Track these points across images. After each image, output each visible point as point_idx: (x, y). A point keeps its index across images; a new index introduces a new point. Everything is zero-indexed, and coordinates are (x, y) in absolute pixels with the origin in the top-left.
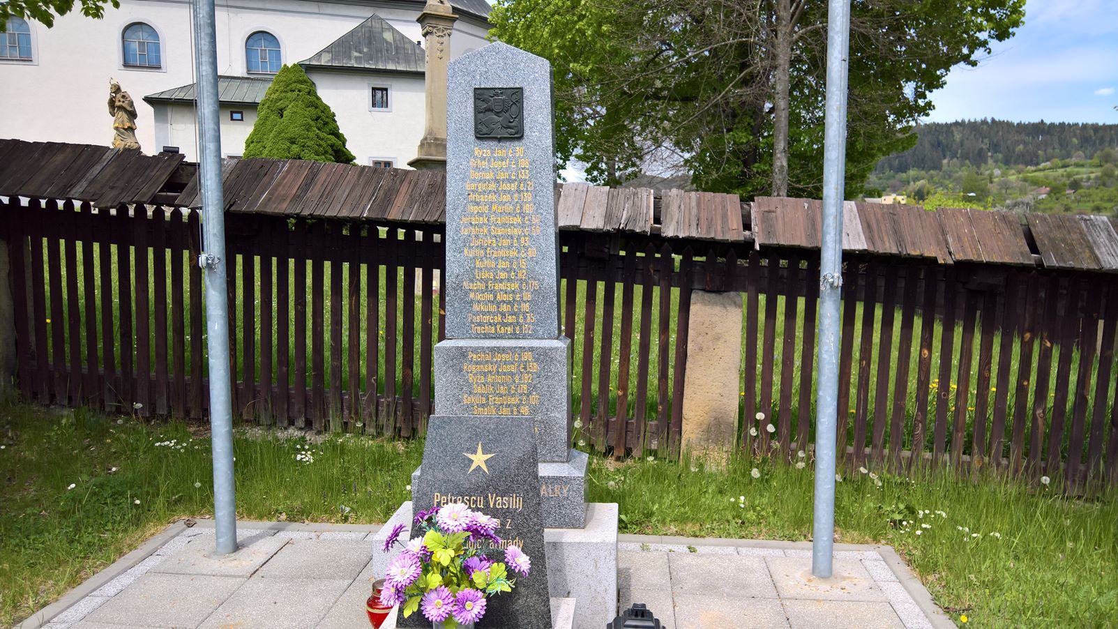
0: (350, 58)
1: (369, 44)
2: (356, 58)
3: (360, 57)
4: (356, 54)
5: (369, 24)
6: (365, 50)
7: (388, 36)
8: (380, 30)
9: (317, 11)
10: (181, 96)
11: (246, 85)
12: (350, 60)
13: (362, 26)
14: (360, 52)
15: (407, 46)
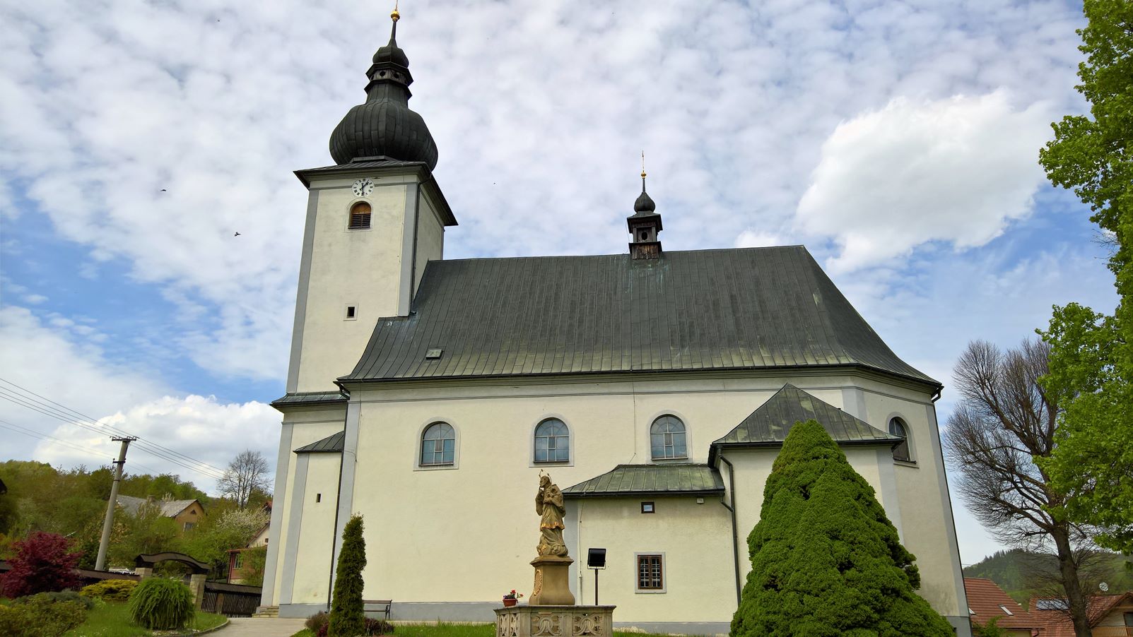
0: (768, 432)
1: (788, 415)
2: (775, 431)
3: (779, 431)
4: (775, 428)
5: (783, 394)
6: (784, 422)
7: (806, 405)
8: (797, 399)
9: (722, 388)
10: (592, 489)
11: (653, 474)
12: (770, 435)
13: (774, 397)
14: (778, 425)
15: (830, 413)
